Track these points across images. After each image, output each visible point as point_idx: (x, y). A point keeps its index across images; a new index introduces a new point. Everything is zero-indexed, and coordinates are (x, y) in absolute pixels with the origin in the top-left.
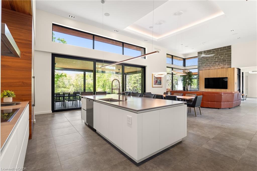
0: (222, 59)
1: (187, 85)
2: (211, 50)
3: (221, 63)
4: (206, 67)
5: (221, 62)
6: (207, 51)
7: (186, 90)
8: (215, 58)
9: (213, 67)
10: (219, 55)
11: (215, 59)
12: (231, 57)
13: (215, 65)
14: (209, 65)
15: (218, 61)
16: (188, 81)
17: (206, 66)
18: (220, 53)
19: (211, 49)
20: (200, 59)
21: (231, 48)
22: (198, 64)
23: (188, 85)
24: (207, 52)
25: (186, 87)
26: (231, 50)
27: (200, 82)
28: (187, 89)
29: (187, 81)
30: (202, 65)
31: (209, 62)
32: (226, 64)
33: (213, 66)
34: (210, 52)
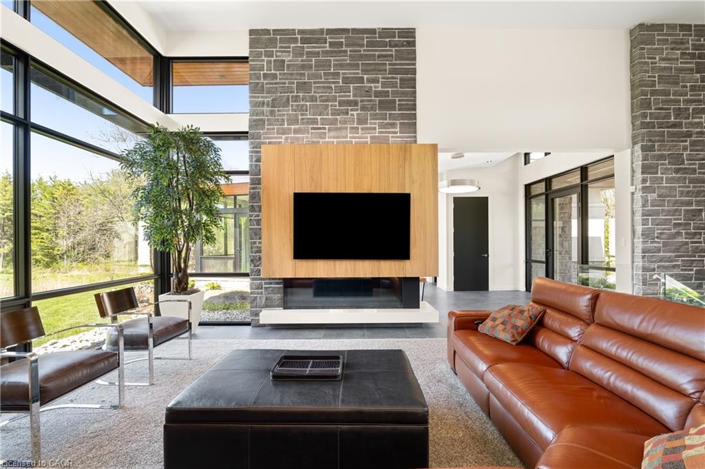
0: (377, 94)
1: (182, 237)
2: (321, 31)
3: (374, 117)
4: (296, 131)
5: (372, 108)
6: (301, 32)
7: (173, 270)
8: (346, 80)
9: (332, 134)
10: (365, 71)
11: (341, 90)
12: (415, 87)
13: (345, 122)
14: (314, 122)
15: (356, 103)
16: (184, 206)
17: (296, 121)
18: (368, 57)
19: (326, 26)
20: (265, 75)
21: (413, 44)
22: (254, 104)
23: (188, 237)
24: (304, 41)
25: (174, 255)
26: (414, 52)
27: (264, 223)
28: (179, 269)
29: (177, 211)
30: (272, 113)
31: (313, 99)
32: (393, 125)
33: (336, 129)
34: (317, 41)
